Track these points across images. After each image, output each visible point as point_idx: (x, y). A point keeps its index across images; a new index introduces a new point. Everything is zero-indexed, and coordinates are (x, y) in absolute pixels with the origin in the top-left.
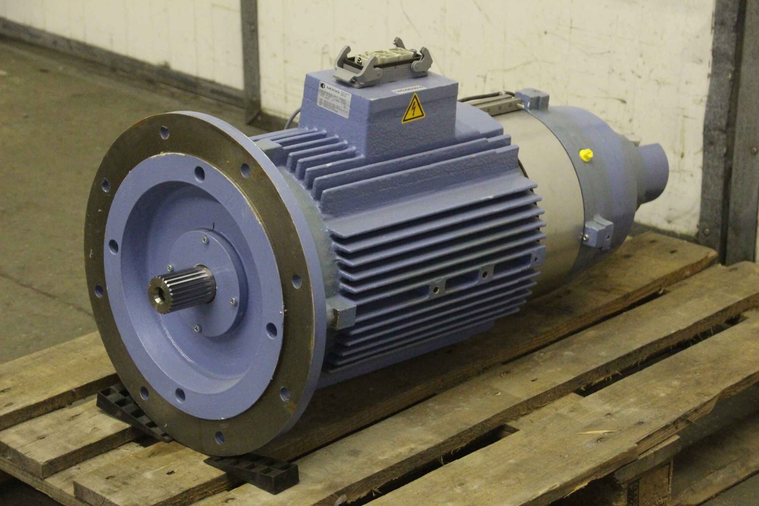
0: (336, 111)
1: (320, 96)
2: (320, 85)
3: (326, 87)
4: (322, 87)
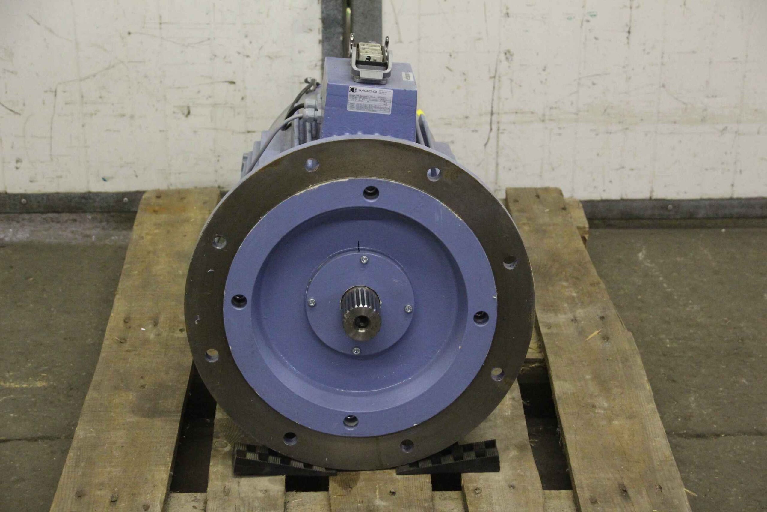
0: (373, 111)
1: (350, 101)
2: (350, 90)
3: (358, 90)
4: (353, 92)
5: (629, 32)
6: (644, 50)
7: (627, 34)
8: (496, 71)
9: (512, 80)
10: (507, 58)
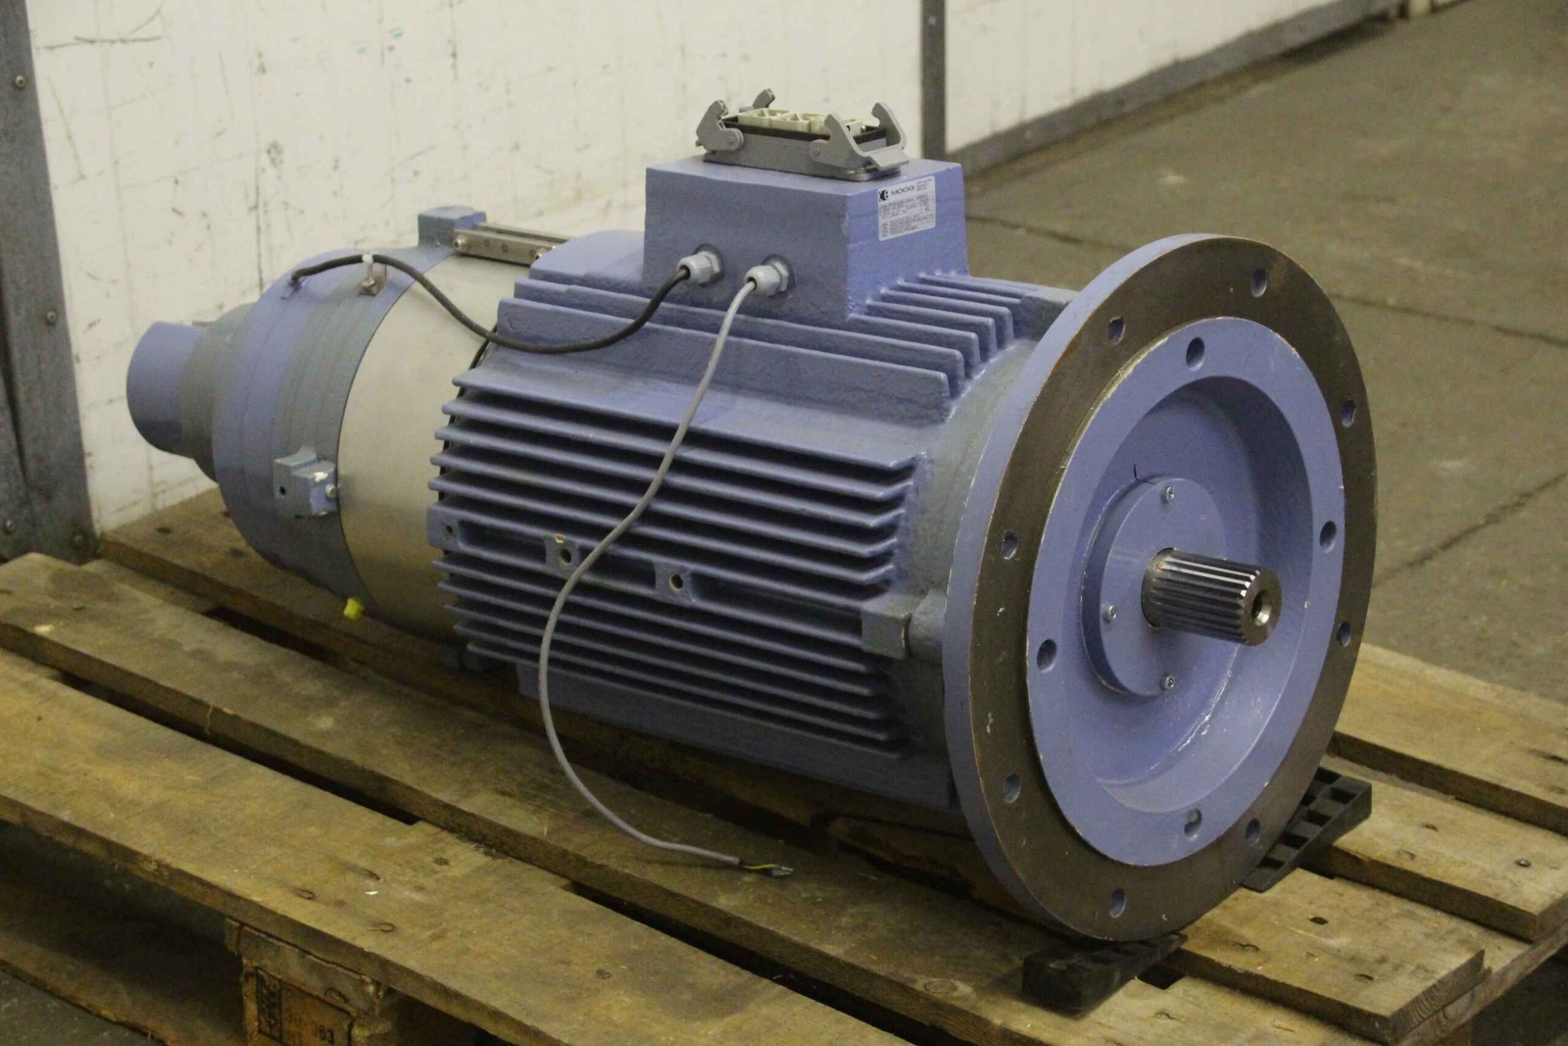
0: (913, 228)
1: (881, 220)
2: (879, 196)
4: (883, 199)
5: (454, 55)
6: (480, 85)
7: (450, 61)
8: (258, 194)
9: (286, 204)
10: (273, 160)
